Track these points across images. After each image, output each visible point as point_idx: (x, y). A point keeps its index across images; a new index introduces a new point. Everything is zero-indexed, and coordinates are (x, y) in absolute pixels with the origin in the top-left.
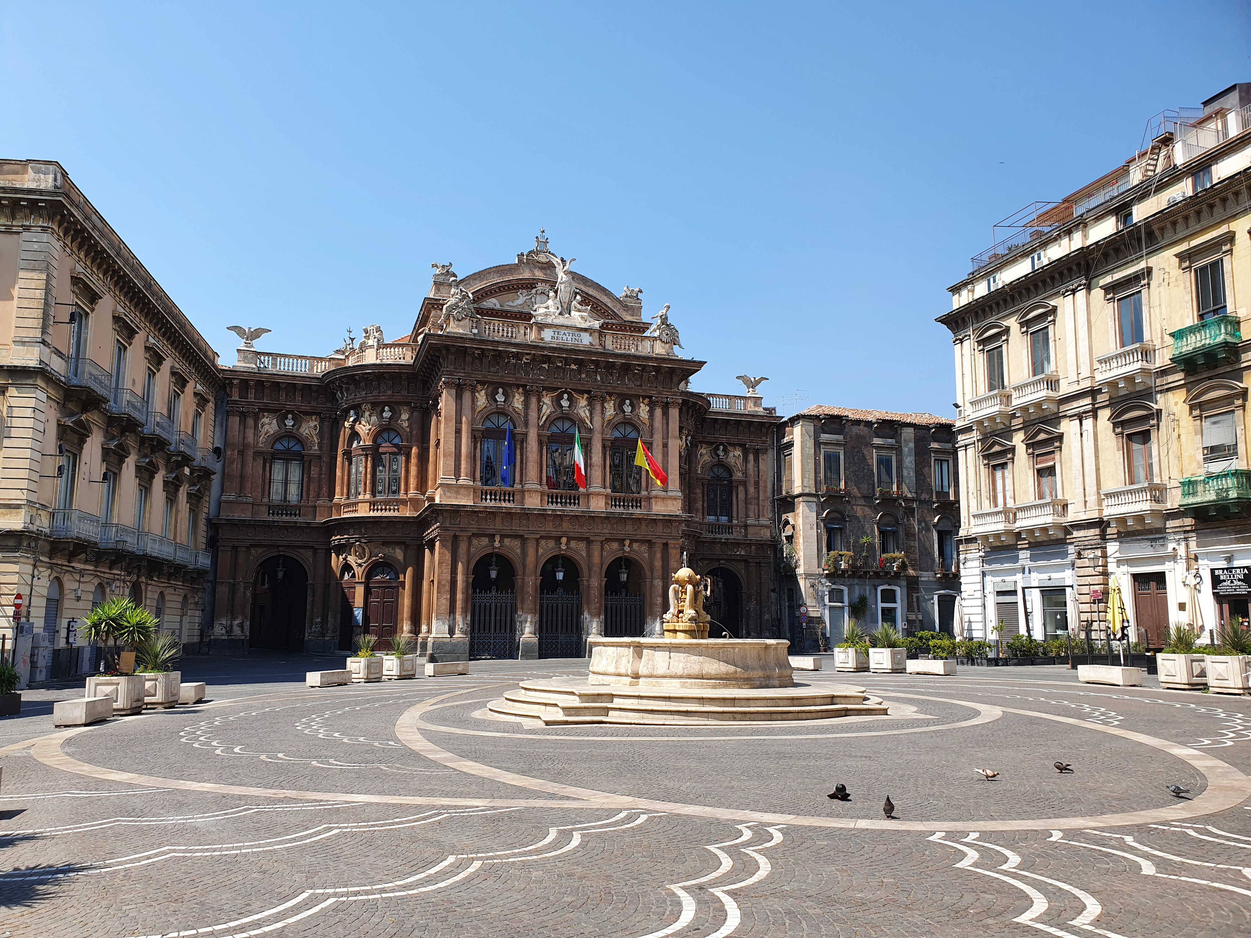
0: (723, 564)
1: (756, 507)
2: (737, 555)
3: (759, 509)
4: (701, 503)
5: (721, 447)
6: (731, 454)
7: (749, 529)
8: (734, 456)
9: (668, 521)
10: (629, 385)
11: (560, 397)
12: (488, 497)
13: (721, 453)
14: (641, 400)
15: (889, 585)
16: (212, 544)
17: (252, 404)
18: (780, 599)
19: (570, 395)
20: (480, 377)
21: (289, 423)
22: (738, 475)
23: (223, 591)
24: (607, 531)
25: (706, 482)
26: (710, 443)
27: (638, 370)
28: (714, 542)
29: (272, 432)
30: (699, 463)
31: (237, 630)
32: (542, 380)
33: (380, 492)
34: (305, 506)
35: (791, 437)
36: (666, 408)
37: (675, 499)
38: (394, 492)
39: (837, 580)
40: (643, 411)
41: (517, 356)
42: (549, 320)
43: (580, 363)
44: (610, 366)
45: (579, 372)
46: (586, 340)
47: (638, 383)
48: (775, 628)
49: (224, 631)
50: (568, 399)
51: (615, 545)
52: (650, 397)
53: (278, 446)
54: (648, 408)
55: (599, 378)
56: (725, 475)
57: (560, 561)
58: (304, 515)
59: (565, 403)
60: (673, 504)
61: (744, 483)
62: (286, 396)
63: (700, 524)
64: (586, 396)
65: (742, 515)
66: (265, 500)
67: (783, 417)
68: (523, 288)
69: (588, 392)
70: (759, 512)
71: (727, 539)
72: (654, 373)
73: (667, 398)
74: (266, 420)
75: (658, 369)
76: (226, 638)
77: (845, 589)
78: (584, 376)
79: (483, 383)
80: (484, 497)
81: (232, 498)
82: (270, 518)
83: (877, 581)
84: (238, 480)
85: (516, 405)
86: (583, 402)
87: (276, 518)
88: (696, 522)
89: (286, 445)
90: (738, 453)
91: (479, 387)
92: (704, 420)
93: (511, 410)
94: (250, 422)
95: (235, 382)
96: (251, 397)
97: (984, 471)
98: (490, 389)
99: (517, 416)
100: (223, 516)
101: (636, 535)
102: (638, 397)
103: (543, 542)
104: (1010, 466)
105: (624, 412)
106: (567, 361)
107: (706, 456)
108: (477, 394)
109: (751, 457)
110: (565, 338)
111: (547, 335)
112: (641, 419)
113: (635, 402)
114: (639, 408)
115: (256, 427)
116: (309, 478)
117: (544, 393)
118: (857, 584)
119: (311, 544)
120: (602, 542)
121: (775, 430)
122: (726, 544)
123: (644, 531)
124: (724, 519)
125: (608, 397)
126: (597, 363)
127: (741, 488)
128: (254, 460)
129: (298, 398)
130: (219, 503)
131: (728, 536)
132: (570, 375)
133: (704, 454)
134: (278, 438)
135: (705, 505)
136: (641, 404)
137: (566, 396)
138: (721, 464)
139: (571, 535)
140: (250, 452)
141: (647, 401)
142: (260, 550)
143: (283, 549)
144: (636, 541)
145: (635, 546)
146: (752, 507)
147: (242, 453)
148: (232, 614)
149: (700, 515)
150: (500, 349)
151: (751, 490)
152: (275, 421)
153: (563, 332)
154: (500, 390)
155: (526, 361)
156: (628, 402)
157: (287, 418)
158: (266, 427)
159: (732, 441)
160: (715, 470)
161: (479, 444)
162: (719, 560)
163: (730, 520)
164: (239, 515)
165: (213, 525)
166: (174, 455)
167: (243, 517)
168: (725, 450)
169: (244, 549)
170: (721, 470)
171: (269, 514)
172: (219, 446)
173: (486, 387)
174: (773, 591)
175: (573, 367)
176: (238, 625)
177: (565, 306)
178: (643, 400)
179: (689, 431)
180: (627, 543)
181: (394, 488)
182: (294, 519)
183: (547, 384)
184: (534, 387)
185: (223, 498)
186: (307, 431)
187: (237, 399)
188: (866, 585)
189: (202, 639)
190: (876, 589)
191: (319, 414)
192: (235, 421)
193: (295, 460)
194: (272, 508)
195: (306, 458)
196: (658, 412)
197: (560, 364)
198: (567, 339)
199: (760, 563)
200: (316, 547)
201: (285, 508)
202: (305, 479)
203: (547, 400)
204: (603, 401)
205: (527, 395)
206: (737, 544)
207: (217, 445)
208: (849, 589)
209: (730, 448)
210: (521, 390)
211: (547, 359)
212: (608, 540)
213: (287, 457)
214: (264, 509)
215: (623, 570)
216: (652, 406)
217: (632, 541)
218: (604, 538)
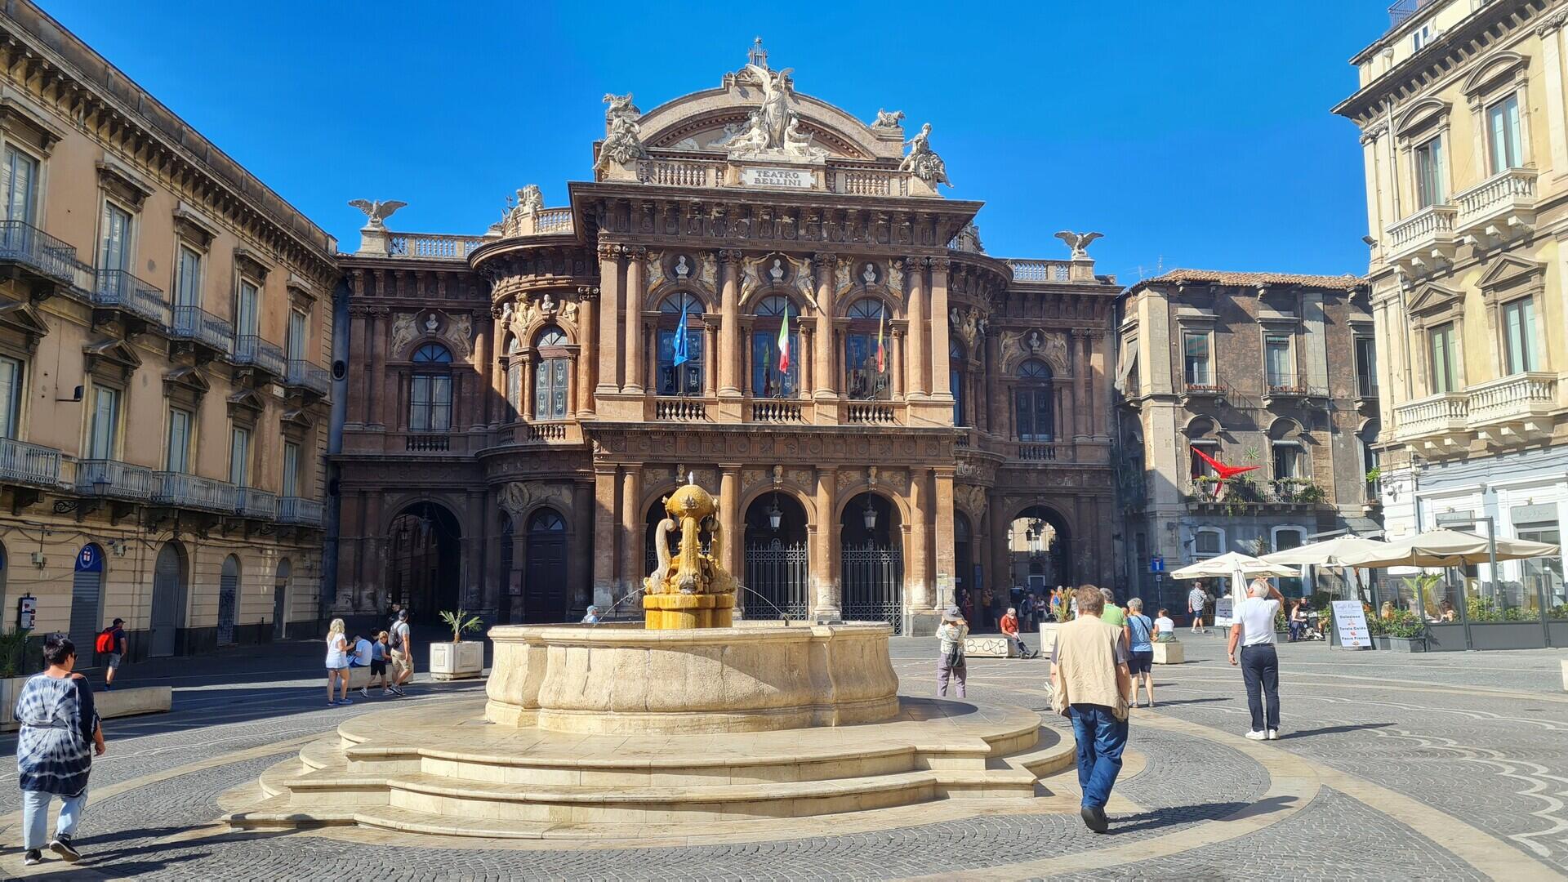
0: (1042, 501)
1: (1089, 418)
2: (1062, 488)
3: (1093, 421)
4: (1007, 415)
5: (1035, 335)
6: (1050, 344)
7: (1078, 450)
8: (1054, 346)
9: (933, 438)
10: (871, 242)
11: (769, 265)
12: (667, 411)
13: (1035, 343)
14: (890, 263)
15: (1290, 524)
16: (333, 488)
17: (380, 301)
18: (1127, 550)
19: (783, 259)
20: (651, 242)
21: (432, 325)
22: (1061, 374)
23: (347, 552)
24: (842, 455)
25: (1012, 385)
26: (1017, 330)
27: (882, 220)
28: (1026, 470)
29: (410, 339)
30: (1002, 358)
31: (367, 603)
32: (742, 241)
33: (542, 413)
34: (454, 436)
35: (1136, 314)
36: (927, 271)
37: (943, 405)
38: (560, 412)
39: (1208, 519)
40: (894, 278)
41: (702, 208)
42: (750, 157)
43: (795, 213)
44: (842, 216)
45: (796, 226)
46: (806, 181)
47: (885, 239)
48: (1120, 591)
49: (349, 604)
50: (781, 267)
51: (855, 476)
52: (903, 259)
53: (420, 357)
54: (901, 275)
55: (825, 235)
56: (1042, 374)
57: (776, 501)
58: (454, 448)
59: (777, 273)
60: (941, 413)
61: (1071, 385)
62: (426, 290)
63: (1006, 445)
64: (807, 261)
65: (1068, 430)
66: (403, 429)
67: (1123, 288)
68: (732, 121)
69: (811, 255)
70: (1093, 427)
71: (1046, 465)
72: (907, 224)
73: (928, 258)
74: (401, 323)
75: (912, 218)
76: (352, 613)
77: (1222, 533)
78: (802, 232)
79: (657, 250)
80: (661, 411)
81: (357, 428)
82: (410, 453)
83: (1270, 520)
84: (366, 404)
85: (706, 279)
86: (804, 270)
87: (416, 452)
88: (1000, 443)
89: (429, 354)
90: (1060, 341)
91: (652, 256)
92: (1007, 296)
93: (698, 286)
94: (380, 325)
95: (356, 273)
96: (380, 292)
97: (1415, 340)
98: (668, 258)
99: (707, 294)
100: (346, 451)
101: (885, 460)
102: (886, 259)
103: (748, 474)
104: (1457, 326)
105: (864, 282)
106: (775, 212)
107: (1013, 348)
108: (649, 266)
109: (1080, 347)
110: (775, 180)
111: (750, 179)
112: (891, 290)
113: (882, 266)
114: (888, 276)
115: (388, 332)
116: (459, 397)
117: (746, 259)
118: (1240, 524)
119: (462, 486)
120: (835, 472)
121: (1114, 307)
122: (1044, 472)
123: (898, 454)
124: (1042, 439)
125: (840, 262)
126: (820, 212)
127: (1066, 393)
128: (387, 376)
129: (442, 292)
130: (341, 435)
131: (1047, 461)
132: (783, 233)
133: (1010, 346)
134: (418, 347)
135: (1014, 418)
136: (891, 270)
137: (777, 263)
138: (1034, 359)
139: (789, 462)
140: (381, 367)
141: (898, 264)
142: (397, 496)
143: (427, 494)
144: (887, 468)
145: (886, 475)
146: (1082, 418)
147: (369, 367)
148: (360, 581)
149: (1006, 433)
150: (676, 198)
151: (1081, 393)
152: (413, 324)
153: (771, 173)
154: (683, 259)
155: (717, 215)
156: (870, 267)
157: (429, 319)
158: (402, 332)
159: (1050, 325)
160: (1028, 367)
161: (653, 337)
162: (1035, 495)
163: (1052, 439)
164: (365, 450)
165: (334, 465)
166: (242, 368)
167: (371, 451)
168: (1041, 338)
169: (374, 495)
170: (1036, 368)
171: (408, 447)
172: (340, 359)
173: (662, 255)
174: (1118, 537)
175: (787, 220)
176: (367, 597)
177: (776, 135)
178: (894, 263)
179: (981, 311)
180: (873, 471)
181: (559, 406)
182: (440, 453)
183: (748, 247)
184: (731, 252)
185: (346, 428)
186: (456, 336)
187: (361, 295)
188: (1252, 525)
189: (320, 617)
190: (1269, 532)
191: (470, 312)
192: (359, 325)
193: (441, 375)
194: (411, 441)
195: (455, 372)
196: (916, 278)
197: (767, 218)
198: (778, 181)
199: (1095, 498)
200: (469, 489)
201: (429, 439)
202: (455, 400)
203: (750, 269)
204: (833, 265)
205: (721, 263)
206: (1061, 472)
207: (339, 357)
208: (1227, 532)
209: (1048, 336)
210: (712, 257)
211: (747, 211)
212: (843, 468)
213: (431, 370)
214: (402, 442)
215: (871, 511)
216: (907, 270)
217: (880, 469)
218: (835, 466)
